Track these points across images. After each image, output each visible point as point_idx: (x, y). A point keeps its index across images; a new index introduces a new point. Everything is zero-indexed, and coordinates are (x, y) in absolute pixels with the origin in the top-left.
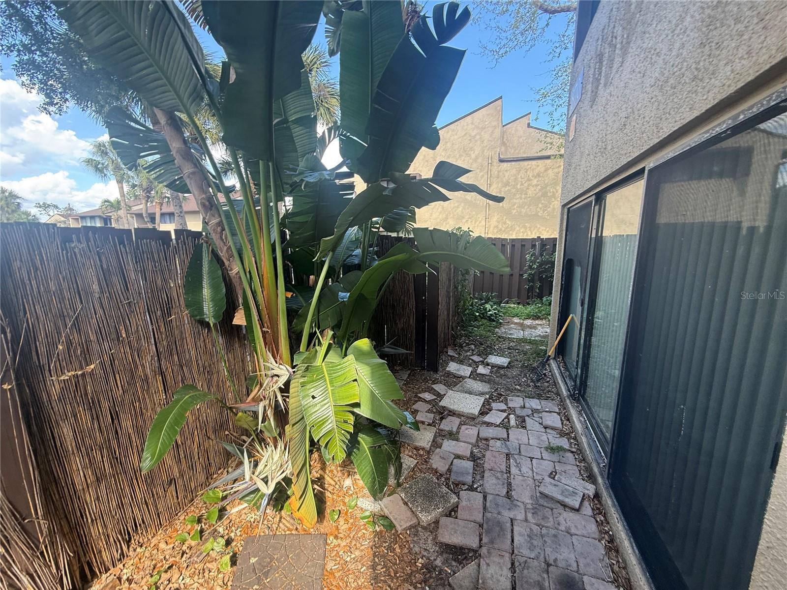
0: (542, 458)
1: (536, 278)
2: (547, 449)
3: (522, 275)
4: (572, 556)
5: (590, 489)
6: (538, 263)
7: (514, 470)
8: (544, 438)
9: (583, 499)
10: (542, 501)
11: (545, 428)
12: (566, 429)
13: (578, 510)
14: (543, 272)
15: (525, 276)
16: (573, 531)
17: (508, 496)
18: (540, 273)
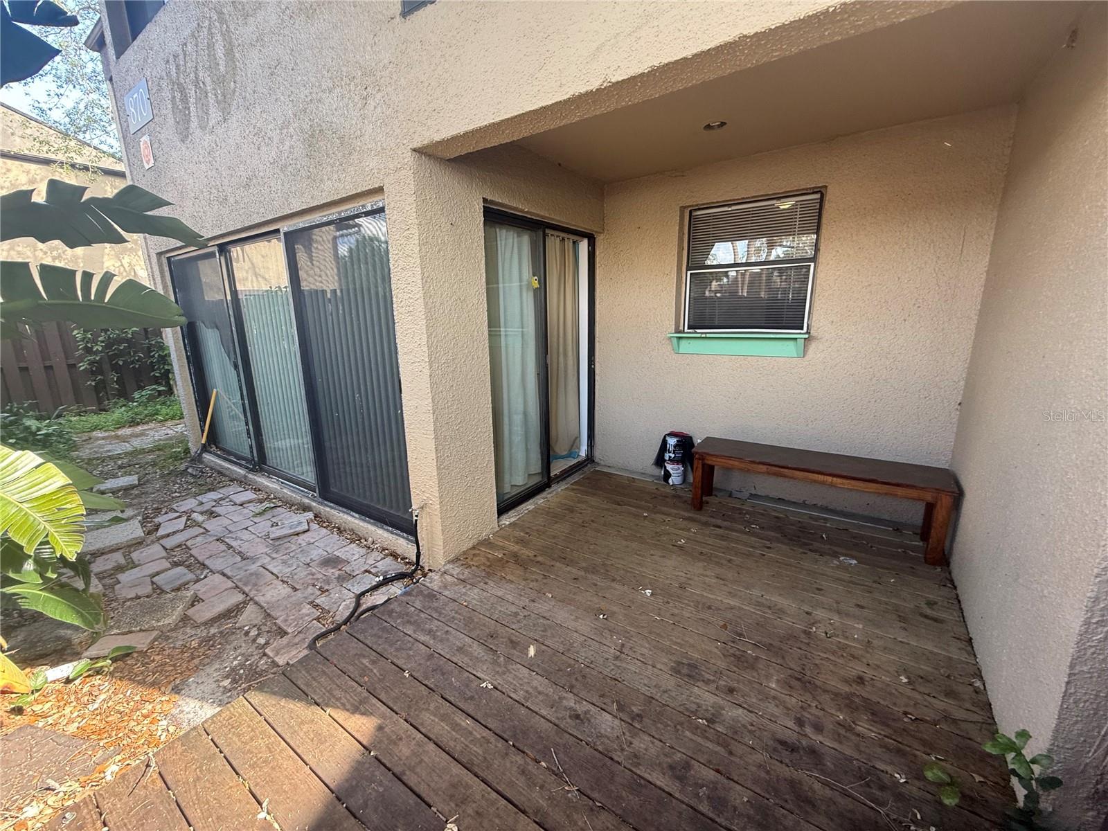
0: (256, 523)
1: (106, 367)
2: (253, 516)
3: (74, 365)
4: (321, 550)
5: (310, 515)
6: (102, 342)
7: (234, 544)
8: (246, 511)
9: (308, 523)
10: (277, 543)
11: (241, 505)
12: (262, 496)
13: (308, 530)
14: (116, 356)
15: (83, 366)
16: (312, 541)
17: (244, 558)
18: (111, 358)
